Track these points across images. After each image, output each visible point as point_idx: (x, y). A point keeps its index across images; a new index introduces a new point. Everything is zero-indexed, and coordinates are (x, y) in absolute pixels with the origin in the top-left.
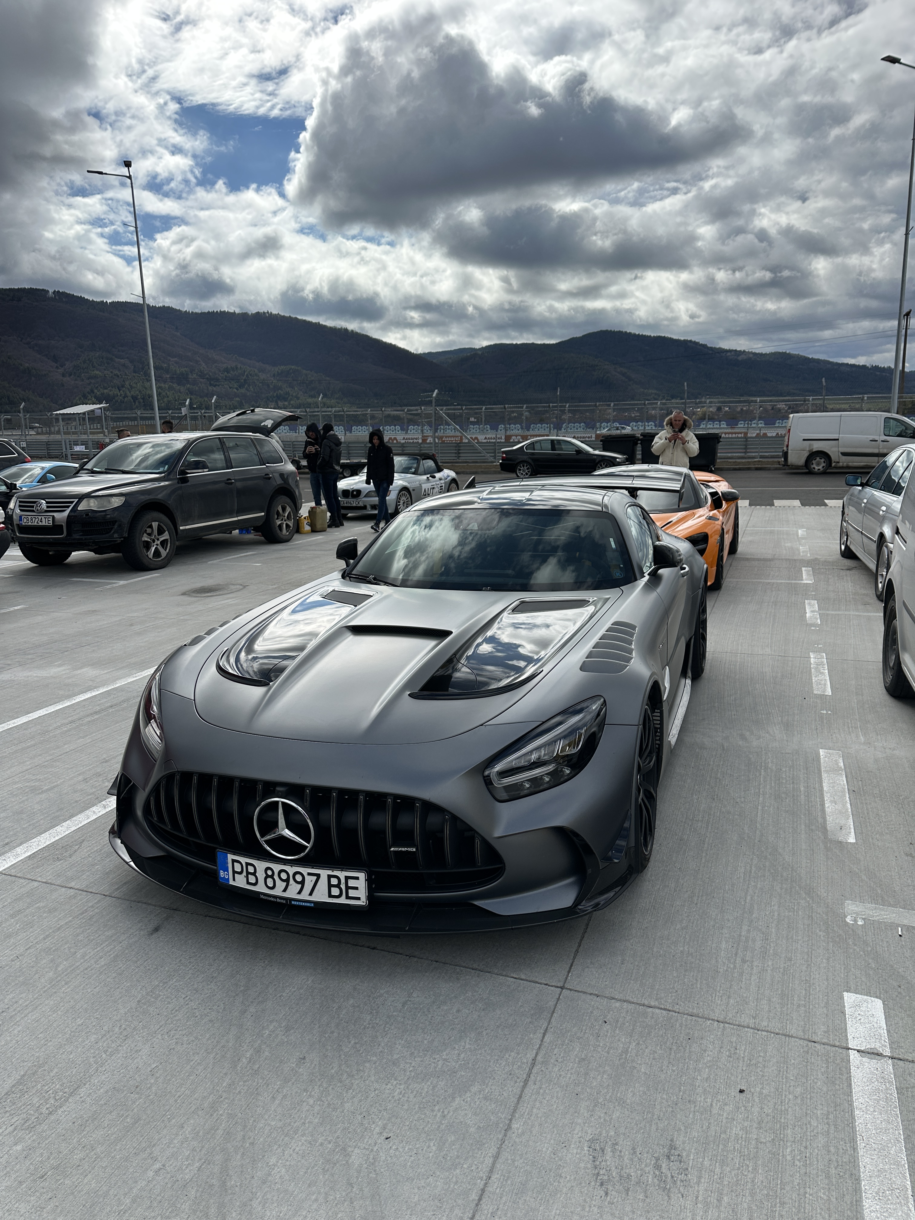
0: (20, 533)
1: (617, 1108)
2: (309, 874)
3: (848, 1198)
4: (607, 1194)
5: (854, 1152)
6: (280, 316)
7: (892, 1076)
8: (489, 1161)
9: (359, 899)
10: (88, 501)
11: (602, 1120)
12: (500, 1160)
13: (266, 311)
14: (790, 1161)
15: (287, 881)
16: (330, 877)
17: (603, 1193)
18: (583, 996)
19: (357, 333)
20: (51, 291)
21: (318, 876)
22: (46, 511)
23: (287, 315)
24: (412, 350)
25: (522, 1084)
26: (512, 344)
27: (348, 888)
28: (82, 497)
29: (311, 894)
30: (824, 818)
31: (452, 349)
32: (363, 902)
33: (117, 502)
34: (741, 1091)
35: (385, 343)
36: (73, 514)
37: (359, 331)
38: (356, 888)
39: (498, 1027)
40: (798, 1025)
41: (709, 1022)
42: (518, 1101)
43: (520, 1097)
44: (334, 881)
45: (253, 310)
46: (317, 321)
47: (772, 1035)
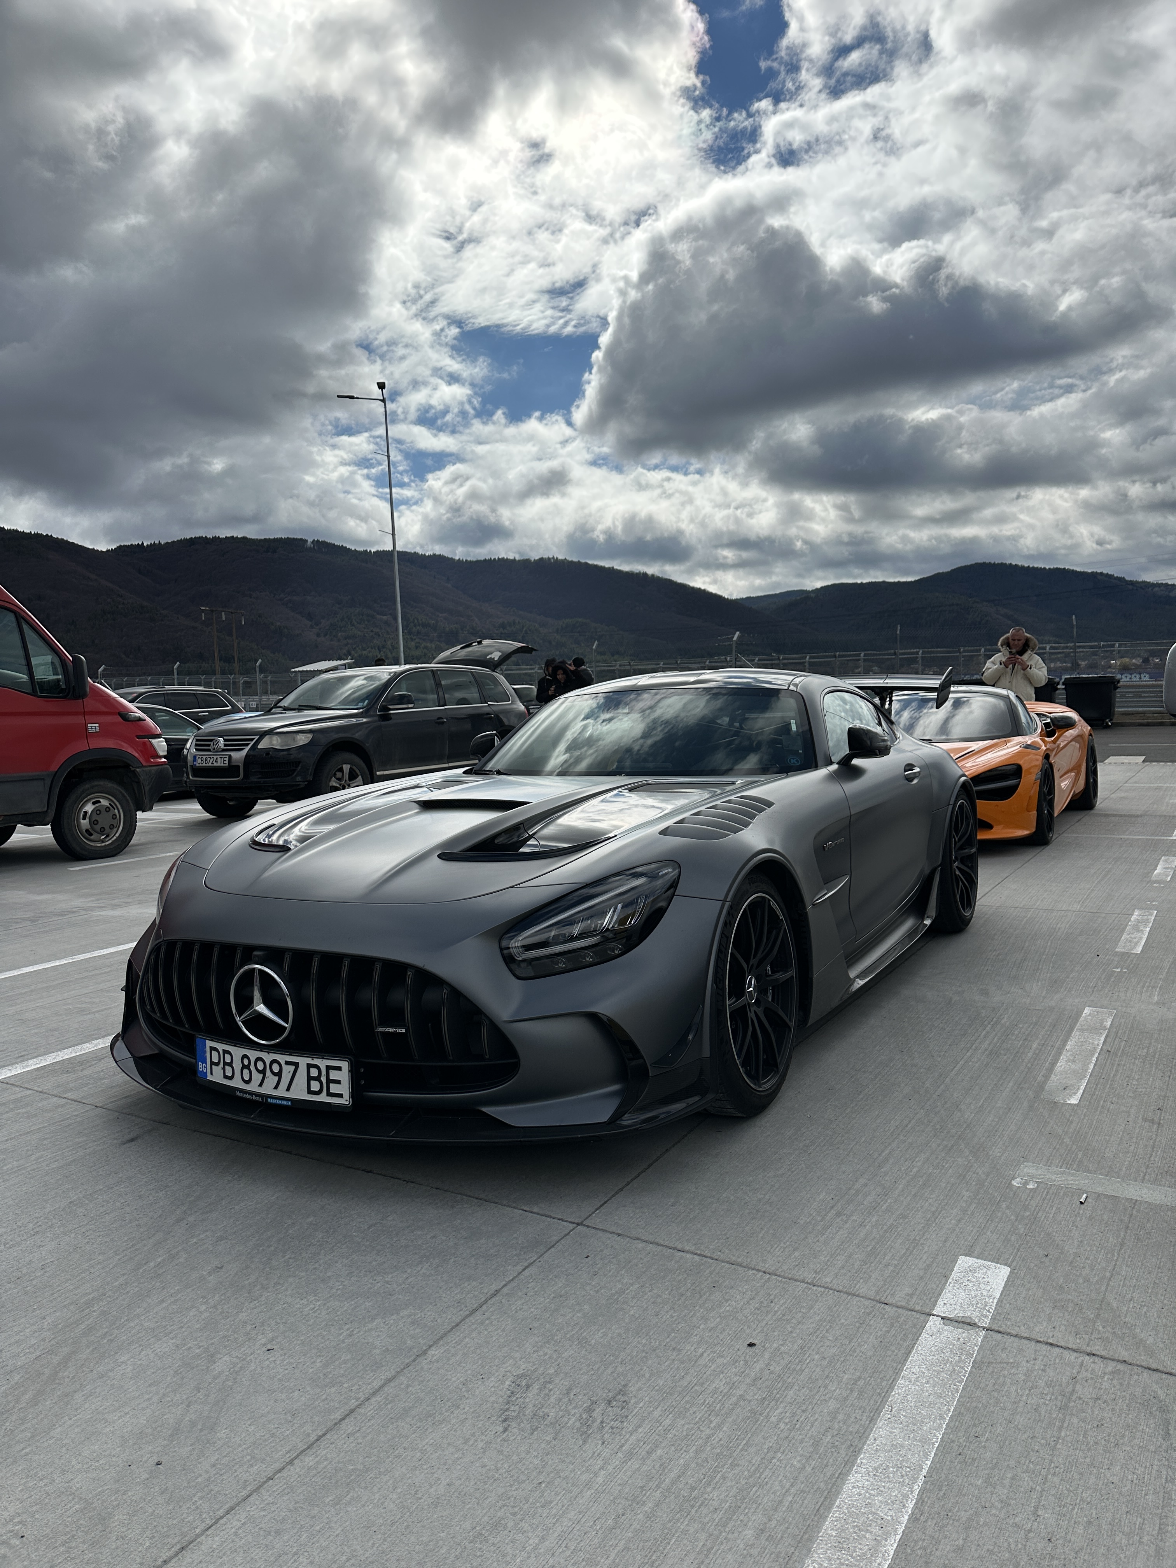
0: (194, 776)
1: (574, 1347)
2: (287, 1063)
3: (829, 1471)
4: (505, 1430)
5: (870, 1422)
6: (568, 561)
7: (976, 1348)
8: (377, 1384)
9: (340, 1096)
10: (271, 738)
11: (547, 1357)
12: (392, 1384)
13: (551, 557)
14: (772, 1422)
15: (263, 1072)
16: (309, 1066)
17: (501, 1429)
18: (600, 1234)
19: (658, 578)
20: (310, 540)
21: (296, 1065)
22: (224, 750)
23: (575, 560)
24: (726, 595)
25: (468, 1313)
26: (856, 584)
27: (329, 1081)
28: (263, 734)
29: (288, 1089)
30: (1047, 1077)
31: (778, 592)
32: (345, 1101)
33: (303, 740)
34: (751, 1345)
35: (693, 588)
36: (252, 753)
37: (660, 575)
38: (338, 1082)
39: (474, 1256)
40: (874, 1284)
41: (751, 1272)
42: (452, 1329)
43: (457, 1325)
44: (314, 1072)
45: (535, 556)
46: (611, 566)
47: (831, 1292)
